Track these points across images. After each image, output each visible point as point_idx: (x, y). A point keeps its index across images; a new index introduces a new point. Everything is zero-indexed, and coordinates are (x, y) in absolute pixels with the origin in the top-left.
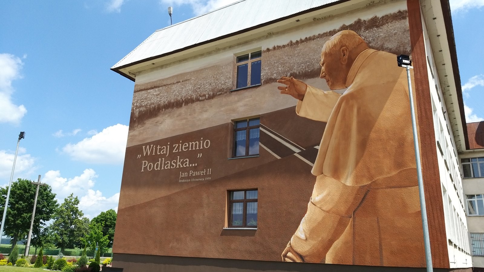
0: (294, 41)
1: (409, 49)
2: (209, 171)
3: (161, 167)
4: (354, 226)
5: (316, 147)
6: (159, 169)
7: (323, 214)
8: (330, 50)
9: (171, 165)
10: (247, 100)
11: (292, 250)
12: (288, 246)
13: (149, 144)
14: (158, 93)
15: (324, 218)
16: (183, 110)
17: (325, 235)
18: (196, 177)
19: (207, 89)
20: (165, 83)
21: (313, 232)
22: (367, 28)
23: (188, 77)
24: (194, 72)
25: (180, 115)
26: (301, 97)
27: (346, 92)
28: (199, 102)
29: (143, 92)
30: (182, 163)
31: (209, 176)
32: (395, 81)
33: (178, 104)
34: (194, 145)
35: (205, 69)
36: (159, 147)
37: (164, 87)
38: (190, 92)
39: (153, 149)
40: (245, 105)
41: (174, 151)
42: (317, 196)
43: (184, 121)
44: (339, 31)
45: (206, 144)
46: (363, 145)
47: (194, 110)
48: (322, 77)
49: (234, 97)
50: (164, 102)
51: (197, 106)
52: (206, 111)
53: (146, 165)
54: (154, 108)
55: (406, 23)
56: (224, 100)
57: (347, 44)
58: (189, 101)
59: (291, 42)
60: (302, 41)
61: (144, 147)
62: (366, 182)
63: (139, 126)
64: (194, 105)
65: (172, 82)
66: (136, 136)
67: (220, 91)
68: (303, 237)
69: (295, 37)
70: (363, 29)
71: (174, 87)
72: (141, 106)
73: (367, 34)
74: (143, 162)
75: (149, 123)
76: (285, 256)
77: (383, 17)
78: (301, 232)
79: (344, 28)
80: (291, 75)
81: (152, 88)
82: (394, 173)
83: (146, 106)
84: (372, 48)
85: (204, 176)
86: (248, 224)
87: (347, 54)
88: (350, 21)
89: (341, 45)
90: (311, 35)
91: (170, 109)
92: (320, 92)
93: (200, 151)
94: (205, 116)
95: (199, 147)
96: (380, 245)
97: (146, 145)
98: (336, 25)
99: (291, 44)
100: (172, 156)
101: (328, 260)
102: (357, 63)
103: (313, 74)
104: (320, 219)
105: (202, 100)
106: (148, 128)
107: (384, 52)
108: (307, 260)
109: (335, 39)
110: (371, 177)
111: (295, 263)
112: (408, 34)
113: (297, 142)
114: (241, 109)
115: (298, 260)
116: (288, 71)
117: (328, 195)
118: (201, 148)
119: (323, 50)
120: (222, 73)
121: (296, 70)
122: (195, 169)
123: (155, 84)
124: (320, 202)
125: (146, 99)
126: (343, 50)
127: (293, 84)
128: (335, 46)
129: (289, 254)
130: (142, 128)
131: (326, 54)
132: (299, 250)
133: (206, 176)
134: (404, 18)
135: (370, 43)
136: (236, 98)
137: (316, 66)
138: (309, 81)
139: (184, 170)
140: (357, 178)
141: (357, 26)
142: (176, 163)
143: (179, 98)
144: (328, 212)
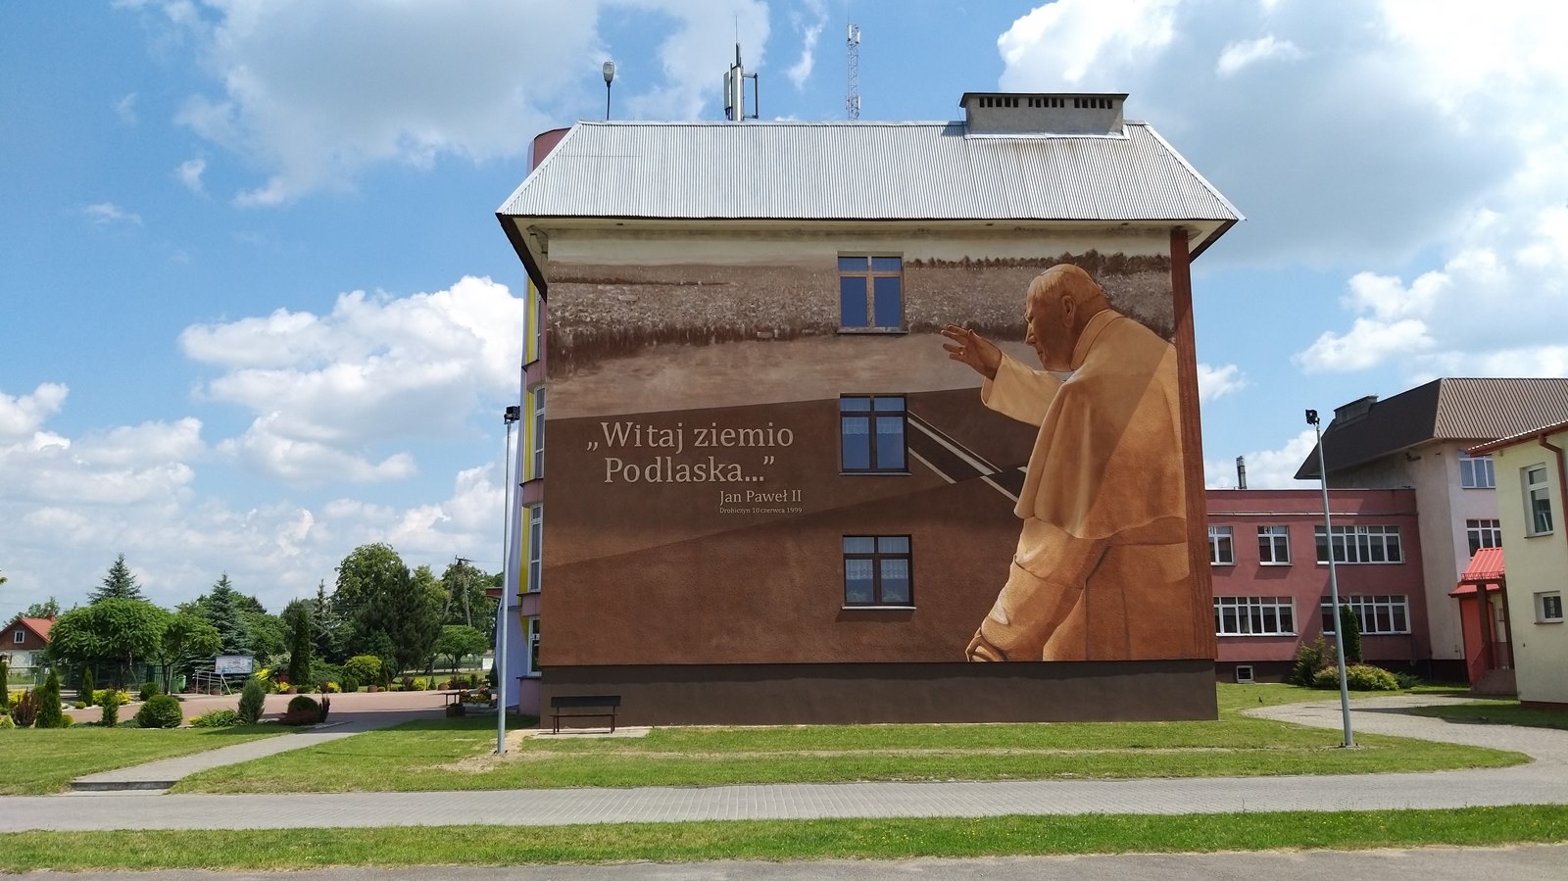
0: (973, 259)
1: (1171, 326)
2: (797, 495)
3: (664, 476)
4: (1087, 603)
5: (1022, 469)
6: (658, 479)
7: (1038, 583)
8: (1043, 294)
9: (693, 474)
10: (876, 357)
11: (983, 641)
12: (977, 635)
13: (623, 419)
14: (633, 297)
15: (1038, 590)
16: (714, 352)
17: (1040, 617)
18: (763, 504)
19: (776, 316)
20: (649, 276)
21: (1020, 613)
22: (1107, 271)
23: (719, 277)
24: (735, 268)
25: (704, 363)
26: (991, 372)
27: (1072, 379)
28: (755, 342)
29: (582, 287)
30: (725, 472)
31: (797, 504)
32: (1150, 375)
33: (697, 337)
34: (750, 436)
35: (767, 268)
36: (651, 430)
37: (649, 288)
38: (729, 315)
39: (633, 434)
40: (873, 369)
41: (697, 444)
42: (1025, 551)
43: (718, 379)
44: (1059, 263)
45: (783, 437)
46: (1099, 473)
47: (745, 358)
48: (1030, 343)
49: (844, 347)
50: (655, 325)
51: (751, 350)
52: (777, 365)
53: (613, 468)
54: (625, 335)
55: (1167, 280)
56: (822, 348)
57: (1074, 292)
58: (726, 335)
59: (968, 259)
60: (988, 264)
61: (604, 425)
62: (1105, 535)
63: (581, 371)
64: (744, 346)
65: (674, 278)
66: (574, 394)
67: (810, 326)
68: (1003, 620)
69: (978, 252)
70: (1100, 272)
71: (679, 292)
72: (578, 322)
74: (609, 460)
75: (613, 369)
76: (973, 652)
77: (1133, 258)
78: (1000, 611)
80: (970, 326)
81: (609, 282)
82: (1147, 522)
83: (596, 324)
84: (1113, 308)
85: (783, 505)
86: (885, 599)
87: (1074, 309)
88: (1079, 249)
89: (1061, 289)
90: (1008, 257)
91: (673, 345)
92: (1026, 370)
93: (768, 451)
94: (774, 375)
95: (766, 441)
96: (1127, 629)
97: (611, 420)
98: (1054, 249)
99: (967, 263)
100: (694, 455)
101: (1048, 655)
102: (1090, 330)
103: (1014, 334)
104: (1031, 591)
105: (759, 339)
106: (613, 381)
107: (1133, 322)
108: (1012, 657)
109: (1052, 275)
110: (1113, 527)
111: (990, 663)
112: (1170, 300)
113: (987, 458)
114: (865, 375)
116: (963, 317)
117: (1045, 551)
118: (771, 444)
119: (1031, 291)
120: (811, 287)
121: (978, 317)
122: (759, 487)
123: (628, 275)
124: (1031, 562)
125: (593, 305)
126: (1066, 301)
127: (974, 344)
129: (980, 649)
130: (592, 378)
131: (1035, 301)
133: (790, 503)
134: (1166, 270)
136: (851, 351)
138: (1004, 345)
139: (732, 488)
140: (1092, 528)
141: (1090, 261)
142: (707, 471)
143: (699, 323)
144: (1045, 579)
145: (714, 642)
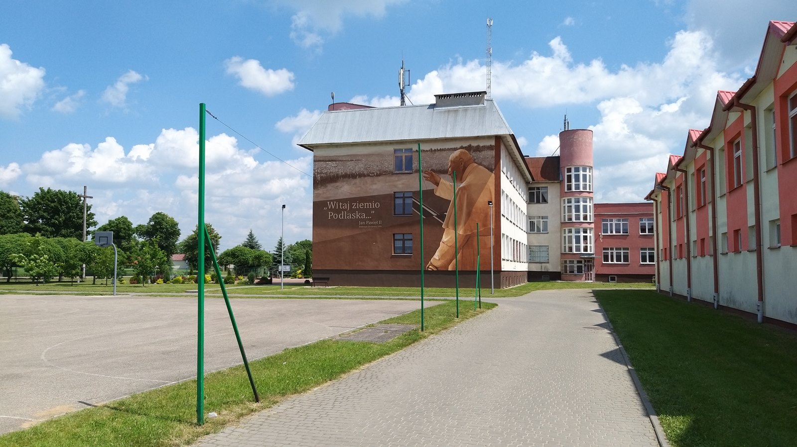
0: (433, 149)
1: (493, 168)
2: (380, 222)
3: (344, 217)
4: (462, 253)
6: (343, 218)
7: (448, 248)
8: (454, 159)
9: (352, 216)
10: (404, 181)
11: (431, 264)
12: (430, 263)
13: (333, 201)
14: (336, 165)
15: (448, 249)
16: (358, 180)
17: (448, 257)
18: (371, 225)
19: (375, 169)
20: (340, 159)
21: (442, 256)
22: (474, 151)
23: (360, 158)
24: (364, 155)
25: (355, 184)
26: (437, 184)
27: (461, 186)
28: (369, 177)
29: (322, 162)
30: (360, 216)
31: (380, 225)
32: (486, 184)
33: (353, 176)
34: (368, 205)
35: (373, 155)
36: (341, 204)
37: (340, 162)
38: (362, 169)
39: (336, 205)
40: (403, 184)
41: (353, 208)
42: (445, 238)
43: (359, 188)
44: (459, 149)
45: (377, 205)
46: (469, 214)
47: (366, 182)
48: (449, 175)
49: (394, 178)
50: (342, 173)
51: (368, 179)
52: (375, 184)
53: (331, 215)
54: (334, 176)
55: (493, 153)
56: (388, 178)
57: (463, 158)
58: (361, 175)
59: (431, 149)
60: (438, 150)
61: (328, 203)
62: (469, 233)
63: (322, 187)
64: (366, 178)
65: (347, 159)
66: (320, 194)
67: (385, 172)
68: (438, 258)
69: (435, 147)
70: (472, 151)
71: (349, 163)
72: (322, 173)
73: (474, 154)
74: (329, 213)
75: (330, 186)
76: (428, 268)
77: (482, 146)
78: (437, 256)
79: (462, 148)
80: (431, 170)
81: (330, 161)
82: (482, 229)
83: (326, 173)
84: (476, 163)
85: (376, 225)
86: (406, 252)
87: (463, 164)
88: (465, 144)
89: (459, 158)
90: (444, 148)
91: (347, 179)
92: (448, 183)
93: (373, 209)
94: (374, 187)
95: (372, 206)
97: (330, 201)
98: (458, 145)
99: (431, 150)
100: (352, 211)
101: (450, 269)
102: (468, 170)
103: (444, 172)
104: (446, 250)
105: (371, 176)
106: (330, 190)
107: (481, 167)
108: (439, 269)
109: (457, 153)
110: (472, 231)
111: (433, 270)
112: (494, 159)
113: (435, 210)
114: (401, 186)
115: (435, 269)
116: (429, 167)
117: (451, 238)
118: (373, 207)
119: (450, 158)
120: (386, 160)
121: (434, 167)
122: (370, 220)
123: (334, 158)
124: (447, 241)
125: (325, 168)
126: (461, 162)
127: (432, 176)
128: (457, 157)
129: (430, 267)
130: (325, 189)
131: (451, 161)
132: (436, 264)
133: (378, 225)
134: (493, 150)
135: (475, 160)
136: (396, 179)
137: (446, 168)
138: (442, 176)
139: (362, 220)
140: (465, 231)
141: (469, 148)
142: (356, 216)
143: (354, 172)
144: (450, 246)
145: (357, 264)
